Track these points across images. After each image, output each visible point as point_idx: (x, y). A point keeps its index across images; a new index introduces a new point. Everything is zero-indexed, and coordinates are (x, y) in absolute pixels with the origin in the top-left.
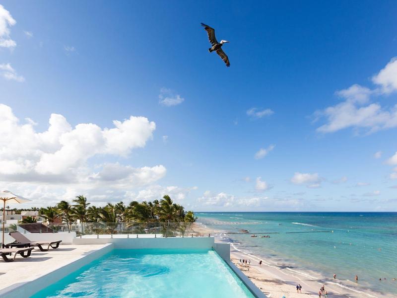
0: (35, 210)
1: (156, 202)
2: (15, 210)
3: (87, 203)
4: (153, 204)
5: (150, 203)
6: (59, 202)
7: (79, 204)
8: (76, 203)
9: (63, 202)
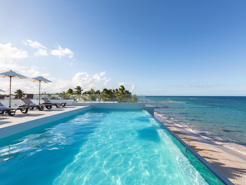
0: (57, 94)
1: (117, 90)
2: (48, 94)
3: (82, 89)
4: (115, 91)
5: (114, 90)
6: (68, 89)
7: (77, 90)
8: (76, 90)
9: (70, 89)
